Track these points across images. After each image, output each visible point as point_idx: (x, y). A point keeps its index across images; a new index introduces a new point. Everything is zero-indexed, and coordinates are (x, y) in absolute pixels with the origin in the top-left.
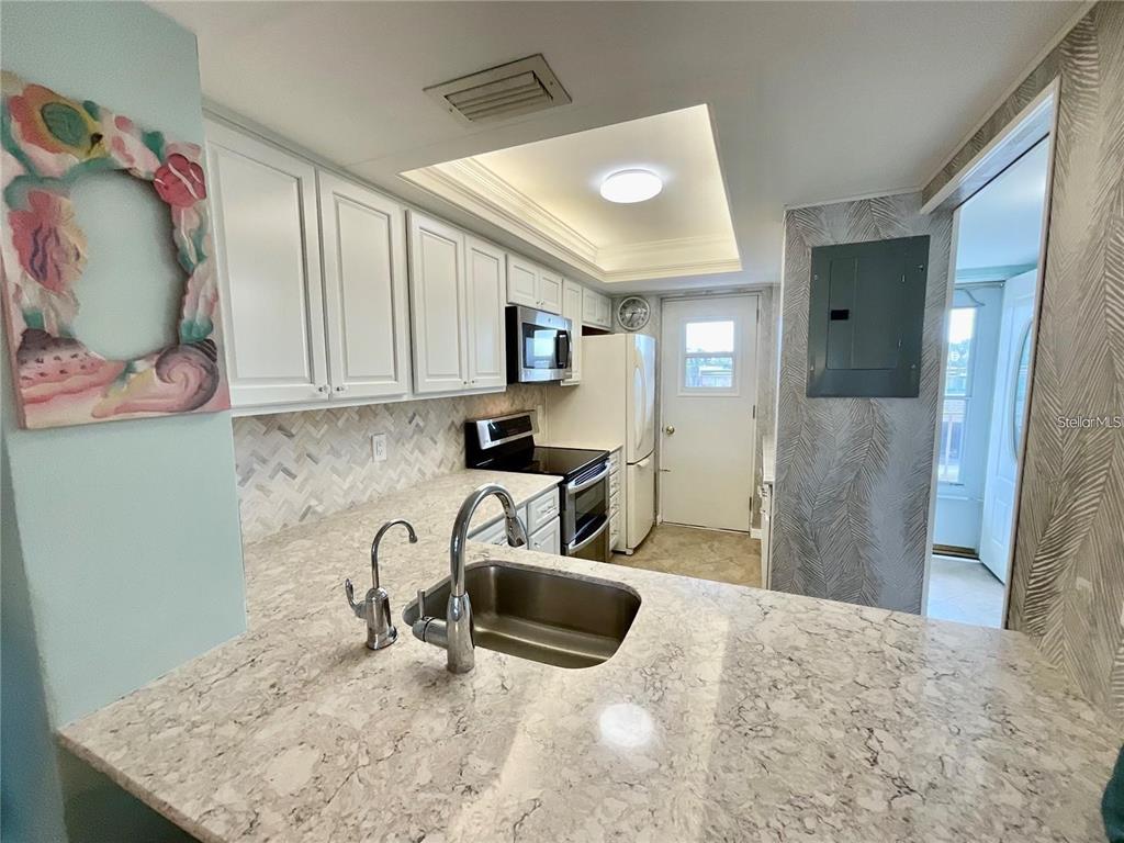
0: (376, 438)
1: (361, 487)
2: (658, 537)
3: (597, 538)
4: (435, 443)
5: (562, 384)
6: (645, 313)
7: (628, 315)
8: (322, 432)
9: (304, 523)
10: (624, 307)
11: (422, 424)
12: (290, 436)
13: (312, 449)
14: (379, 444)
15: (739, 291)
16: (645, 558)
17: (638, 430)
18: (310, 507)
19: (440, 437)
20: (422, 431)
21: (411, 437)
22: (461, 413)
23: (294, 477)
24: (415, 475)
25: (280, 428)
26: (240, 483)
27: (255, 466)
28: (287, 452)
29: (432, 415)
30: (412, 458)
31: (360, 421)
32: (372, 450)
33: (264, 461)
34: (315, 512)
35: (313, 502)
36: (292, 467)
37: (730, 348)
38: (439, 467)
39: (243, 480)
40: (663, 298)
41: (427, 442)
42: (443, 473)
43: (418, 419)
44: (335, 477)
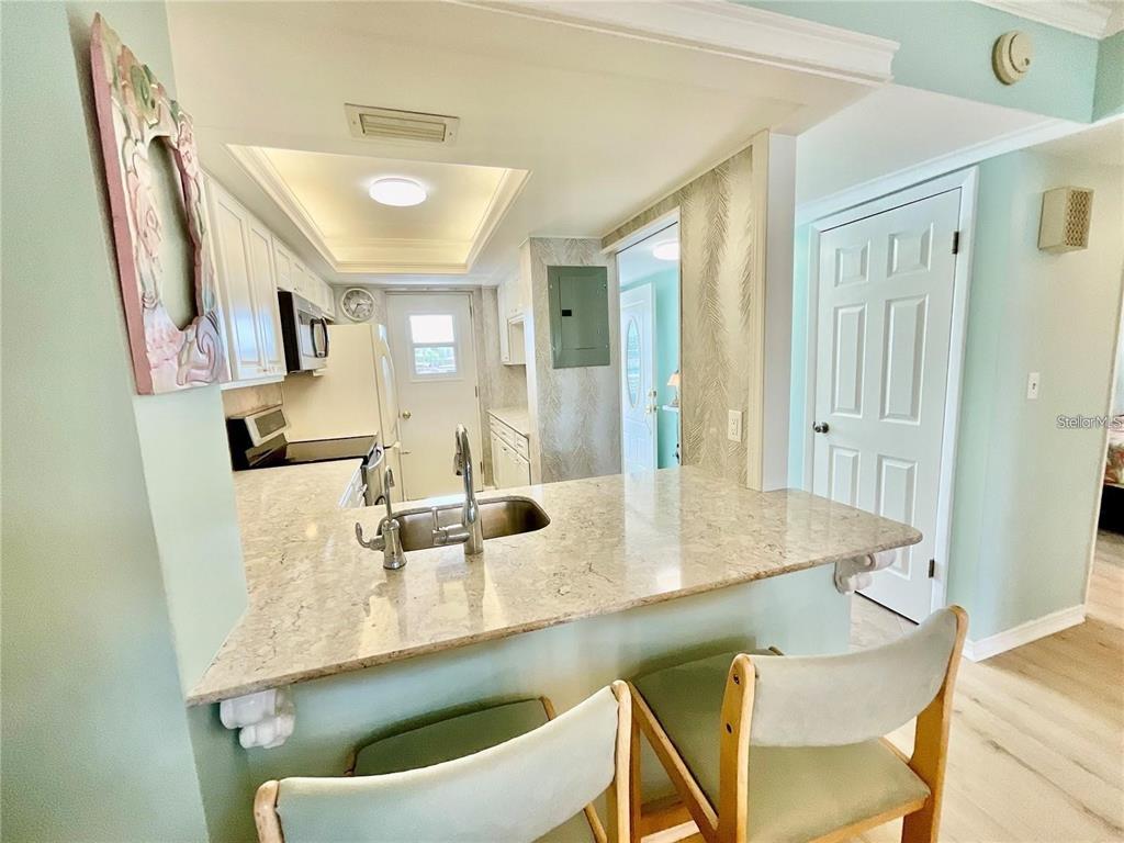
6: (371, 305)
7: (353, 307)
10: (348, 298)
15: (457, 290)
37: (450, 339)
40: (387, 291)
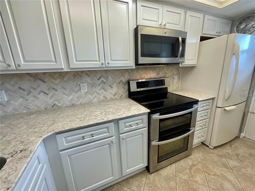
0: (81, 85)
1: (76, 100)
2: (236, 144)
3: (185, 138)
4: (112, 87)
5: (180, 66)
8: (57, 81)
9: (53, 108)
11: (105, 80)
12: (45, 82)
13: (55, 87)
14: (83, 86)
16: (220, 154)
17: (227, 90)
18: (55, 104)
19: (114, 86)
20: (105, 83)
21: (99, 85)
22: (126, 77)
23: (48, 95)
24: (101, 98)
25: (40, 79)
26: (27, 95)
27: (32, 90)
28: (44, 87)
29: (110, 78)
30: (100, 92)
31: (74, 78)
32: (80, 88)
33: (35, 89)
34: (57, 106)
35: (56, 103)
36: (47, 92)
38: (114, 96)
39: (28, 94)
41: (107, 87)
42: (116, 98)
43: (102, 79)
44: (64, 95)
